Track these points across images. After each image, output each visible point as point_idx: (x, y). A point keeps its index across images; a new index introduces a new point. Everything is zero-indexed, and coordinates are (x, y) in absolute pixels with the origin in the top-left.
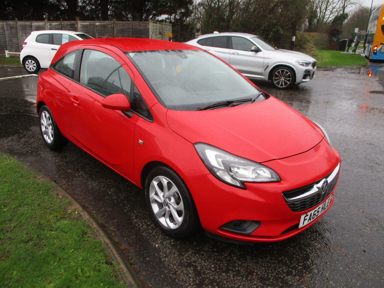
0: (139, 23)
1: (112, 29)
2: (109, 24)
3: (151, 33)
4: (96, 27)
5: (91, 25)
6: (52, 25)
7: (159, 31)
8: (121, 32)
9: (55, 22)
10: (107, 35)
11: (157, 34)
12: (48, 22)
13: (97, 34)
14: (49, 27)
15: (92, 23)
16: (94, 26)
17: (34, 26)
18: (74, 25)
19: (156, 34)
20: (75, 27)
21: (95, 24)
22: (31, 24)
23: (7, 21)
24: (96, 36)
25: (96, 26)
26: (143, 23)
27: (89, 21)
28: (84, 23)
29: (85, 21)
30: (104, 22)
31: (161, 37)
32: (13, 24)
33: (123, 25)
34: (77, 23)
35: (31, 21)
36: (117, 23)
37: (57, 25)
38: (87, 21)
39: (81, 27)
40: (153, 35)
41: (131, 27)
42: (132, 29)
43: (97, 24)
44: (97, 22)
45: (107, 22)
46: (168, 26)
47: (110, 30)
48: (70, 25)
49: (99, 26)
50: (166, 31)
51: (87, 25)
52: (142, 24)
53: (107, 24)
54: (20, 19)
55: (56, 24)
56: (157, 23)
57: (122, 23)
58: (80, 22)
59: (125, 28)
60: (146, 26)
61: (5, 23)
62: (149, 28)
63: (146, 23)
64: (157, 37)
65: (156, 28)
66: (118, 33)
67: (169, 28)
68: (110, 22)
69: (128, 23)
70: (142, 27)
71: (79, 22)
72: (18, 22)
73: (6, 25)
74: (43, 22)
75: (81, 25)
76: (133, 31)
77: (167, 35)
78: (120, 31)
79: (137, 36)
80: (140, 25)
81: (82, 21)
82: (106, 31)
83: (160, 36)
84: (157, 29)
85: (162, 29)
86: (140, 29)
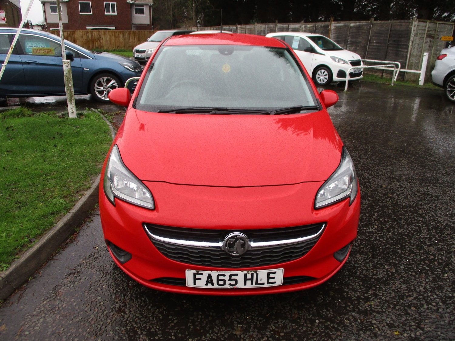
0: (400, 22)
1: (367, 30)
2: (366, 25)
3: (412, 35)
4: (350, 29)
5: (345, 26)
6: (307, 28)
7: (429, 33)
8: (377, 35)
9: (310, 23)
10: (361, 38)
11: (424, 37)
12: (304, 23)
13: (349, 38)
14: (303, 29)
15: (346, 24)
16: (348, 28)
17: (290, 29)
18: (327, 26)
19: (421, 37)
20: (328, 29)
21: (350, 25)
22: (288, 26)
23: (269, 24)
24: (348, 39)
25: (351, 27)
26: (405, 22)
27: (344, 22)
28: (338, 25)
29: (339, 22)
30: (359, 23)
31: (430, 41)
32: (273, 27)
33: (381, 26)
34: (331, 24)
35: (289, 24)
36: (375, 23)
37: (311, 27)
38: (342, 22)
39: (334, 29)
40: (415, 38)
41: (390, 27)
42: (391, 30)
43: (352, 25)
44: (352, 23)
45: (363, 23)
46: (447, 26)
47: (365, 33)
48: (324, 27)
49: (354, 27)
50: (441, 33)
51: (341, 26)
52: (404, 24)
53: (363, 25)
54: (280, 22)
55: (311, 25)
56: (427, 22)
57: (380, 23)
58: (335, 23)
59: (383, 29)
60: (408, 26)
61: (266, 26)
62: (411, 28)
63: (409, 23)
64: (422, 41)
65: (423, 28)
66: (373, 36)
67: (450, 28)
68: (367, 23)
69: (386, 23)
70: (403, 28)
71: (333, 23)
72: (277, 24)
73: (267, 28)
74: (299, 24)
75: (335, 26)
76: (391, 33)
77: (442, 39)
78: (376, 33)
79: (395, 39)
80: (401, 25)
81: (336, 22)
82: (361, 33)
83: (428, 39)
84: (425, 30)
85: (435, 30)
86: (401, 30)
